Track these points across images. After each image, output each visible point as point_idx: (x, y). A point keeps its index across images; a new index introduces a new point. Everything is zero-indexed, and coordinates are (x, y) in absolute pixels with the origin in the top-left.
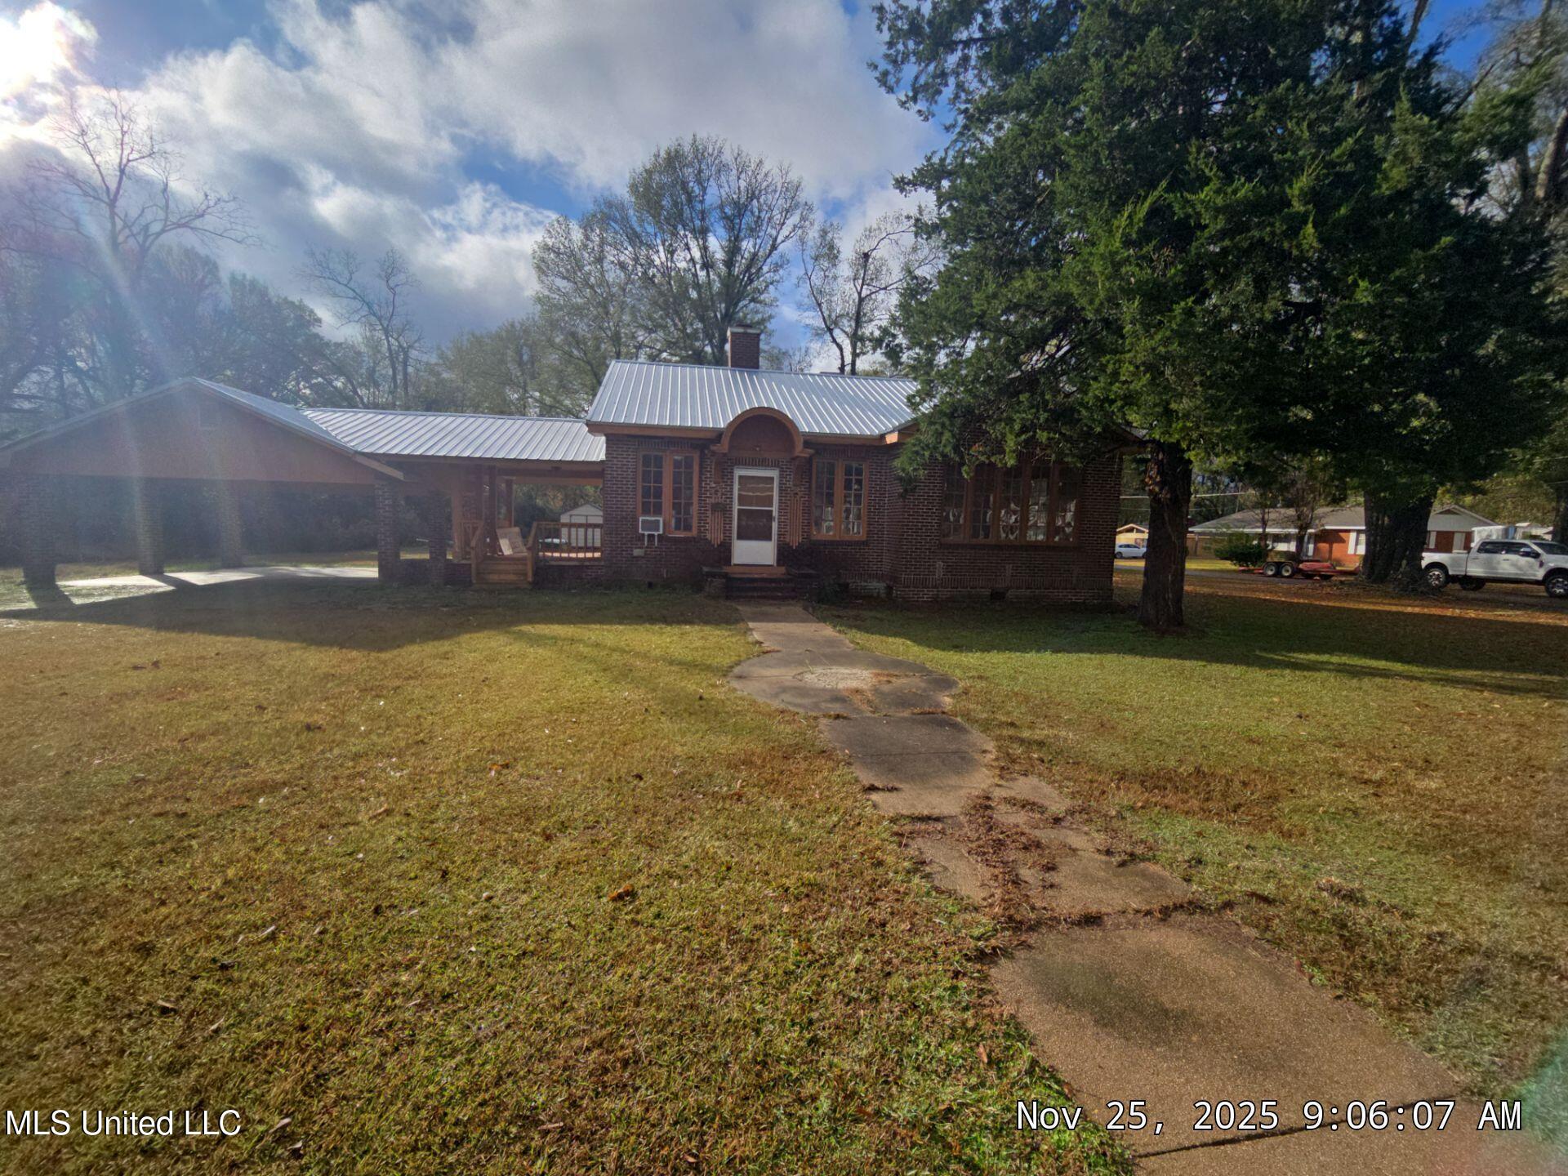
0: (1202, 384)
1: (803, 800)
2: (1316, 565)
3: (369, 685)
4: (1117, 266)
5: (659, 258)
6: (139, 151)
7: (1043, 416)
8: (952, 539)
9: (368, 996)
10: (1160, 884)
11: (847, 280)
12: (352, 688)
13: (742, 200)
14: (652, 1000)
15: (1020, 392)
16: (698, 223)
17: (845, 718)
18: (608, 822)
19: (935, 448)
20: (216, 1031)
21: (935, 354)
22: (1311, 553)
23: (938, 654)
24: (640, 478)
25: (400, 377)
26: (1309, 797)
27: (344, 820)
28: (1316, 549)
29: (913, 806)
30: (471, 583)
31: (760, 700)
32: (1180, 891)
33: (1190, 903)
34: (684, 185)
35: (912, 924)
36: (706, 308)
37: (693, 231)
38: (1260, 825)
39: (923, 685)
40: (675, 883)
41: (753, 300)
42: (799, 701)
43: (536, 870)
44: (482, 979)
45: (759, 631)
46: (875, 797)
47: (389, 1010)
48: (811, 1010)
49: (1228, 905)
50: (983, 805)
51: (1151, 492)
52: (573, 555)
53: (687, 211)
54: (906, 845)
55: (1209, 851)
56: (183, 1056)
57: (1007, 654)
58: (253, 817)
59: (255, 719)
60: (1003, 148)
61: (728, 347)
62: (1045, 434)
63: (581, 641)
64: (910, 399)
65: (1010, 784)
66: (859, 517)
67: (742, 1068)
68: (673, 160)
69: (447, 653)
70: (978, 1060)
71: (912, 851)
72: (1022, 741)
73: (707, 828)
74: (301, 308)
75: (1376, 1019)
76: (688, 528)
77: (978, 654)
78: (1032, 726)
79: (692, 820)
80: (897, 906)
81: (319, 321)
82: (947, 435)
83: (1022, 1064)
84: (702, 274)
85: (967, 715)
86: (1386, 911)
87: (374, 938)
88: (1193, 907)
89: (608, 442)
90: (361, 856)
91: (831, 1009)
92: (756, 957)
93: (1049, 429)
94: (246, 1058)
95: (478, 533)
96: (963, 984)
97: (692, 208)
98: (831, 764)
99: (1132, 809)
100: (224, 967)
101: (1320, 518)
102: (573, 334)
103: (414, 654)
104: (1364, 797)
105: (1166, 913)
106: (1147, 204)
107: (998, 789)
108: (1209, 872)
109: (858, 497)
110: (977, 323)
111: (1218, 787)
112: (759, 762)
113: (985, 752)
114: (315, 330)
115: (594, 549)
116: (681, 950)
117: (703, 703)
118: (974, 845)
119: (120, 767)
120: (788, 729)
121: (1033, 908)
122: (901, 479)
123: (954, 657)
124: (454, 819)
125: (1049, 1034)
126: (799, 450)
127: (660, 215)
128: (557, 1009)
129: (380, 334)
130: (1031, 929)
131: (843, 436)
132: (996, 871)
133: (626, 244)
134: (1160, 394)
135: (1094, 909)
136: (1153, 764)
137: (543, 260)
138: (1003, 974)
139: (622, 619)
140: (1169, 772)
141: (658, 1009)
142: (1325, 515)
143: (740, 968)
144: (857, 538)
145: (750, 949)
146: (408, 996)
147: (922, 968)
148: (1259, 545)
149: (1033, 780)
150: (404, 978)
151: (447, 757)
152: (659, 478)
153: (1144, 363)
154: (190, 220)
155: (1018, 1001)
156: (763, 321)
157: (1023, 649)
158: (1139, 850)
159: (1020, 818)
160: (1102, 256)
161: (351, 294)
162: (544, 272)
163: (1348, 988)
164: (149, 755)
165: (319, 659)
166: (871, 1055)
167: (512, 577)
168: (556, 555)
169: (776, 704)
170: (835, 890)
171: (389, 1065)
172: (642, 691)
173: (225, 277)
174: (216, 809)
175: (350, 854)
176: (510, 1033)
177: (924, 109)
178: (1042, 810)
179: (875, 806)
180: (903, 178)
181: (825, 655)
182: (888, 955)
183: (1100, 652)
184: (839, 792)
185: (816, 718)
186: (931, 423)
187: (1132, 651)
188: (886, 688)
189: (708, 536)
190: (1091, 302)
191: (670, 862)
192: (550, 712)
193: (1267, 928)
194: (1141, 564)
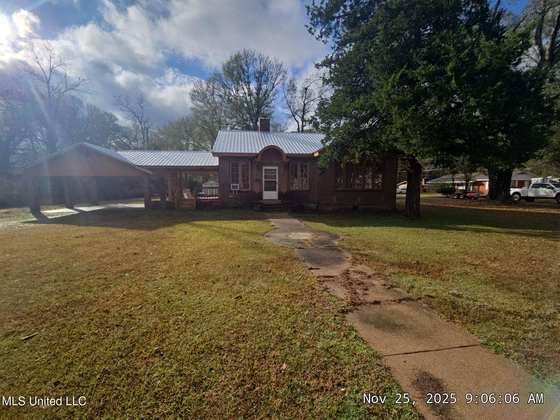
0: (420, 134)
1: (290, 272)
2: (473, 194)
3: (150, 241)
4: (389, 95)
5: (233, 93)
6: (57, 64)
7: (368, 146)
8: (339, 188)
9: (171, 322)
10: (400, 293)
11: (300, 98)
12: (145, 242)
13: (262, 71)
14: (249, 322)
15: (360, 138)
16: (246, 80)
17: (302, 248)
18: (231, 279)
19: (332, 157)
20: (133, 330)
21: (330, 125)
22: (471, 190)
23: (334, 228)
24: (231, 171)
25: (145, 138)
26: (453, 269)
27: (153, 279)
28: (473, 188)
29: (324, 273)
30: (175, 209)
31: (275, 243)
32: (405, 295)
33: (408, 298)
34: (241, 67)
35: (323, 304)
36: (250, 110)
37: (245, 83)
38: (435, 278)
39: (328, 238)
40: (253, 294)
41: (266, 106)
42: (287, 243)
43: (212, 291)
44: (201, 318)
45: (273, 222)
46: (312, 271)
47: (177, 325)
48: (294, 324)
49: (420, 298)
50: (346, 273)
51: (407, 170)
52: (209, 198)
53: (243, 76)
54: (322, 284)
55: (416, 284)
56: (126, 335)
57: (358, 228)
58: (126, 279)
59: (118, 251)
60: (351, 55)
61: (258, 123)
62: (369, 152)
63: (214, 226)
64: (322, 141)
65: (356, 267)
66: (306, 182)
67: (276, 337)
68: (237, 58)
69: (172, 231)
70: (341, 335)
71: (324, 285)
72: (360, 254)
73: (261, 280)
74: (110, 115)
75: (458, 326)
76: (248, 187)
77: (348, 228)
78: (364, 250)
79: (256, 278)
80: (319, 299)
81: (117, 119)
82: (336, 153)
83: (353, 336)
84: (248, 98)
85: (343, 247)
86: (469, 300)
87: (169, 308)
88: (409, 299)
89: (219, 159)
90: (160, 288)
91: (300, 324)
92: (278, 312)
93: (370, 150)
94: (143, 335)
95: (177, 191)
96: (337, 318)
97: (244, 74)
98: (298, 262)
99: (394, 273)
100: (130, 315)
101: (474, 177)
102: (205, 121)
103: (162, 231)
104: (471, 269)
105: (400, 301)
106: (400, 74)
107: (351, 268)
108: (415, 290)
109: (306, 175)
110: (344, 115)
111: (423, 267)
112: (276, 262)
113: (348, 258)
114: (116, 122)
115: (215, 196)
116: (256, 310)
117: (256, 244)
118: (343, 284)
119: (82, 266)
120: (284, 252)
121: (360, 300)
122: (320, 168)
123: (339, 229)
124: (185, 278)
125: (362, 330)
126: (285, 159)
127: (233, 78)
128: (223, 324)
129: (138, 123)
130: (359, 305)
131: (299, 154)
132: (349, 291)
133: (222, 88)
134: (406, 138)
135: (378, 300)
136: (403, 261)
137: (193, 95)
138: (349, 316)
139: (227, 219)
140: (408, 263)
141: (251, 324)
142: (476, 176)
143: (273, 315)
144: (306, 189)
145: (276, 310)
146: (182, 322)
147: (326, 314)
148: (451, 188)
149: (363, 266)
150: (180, 317)
151: (179, 261)
152: (237, 171)
153: (399, 128)
154: (75, 86)
155: (353, 323)
156: (270, 113)
157: (363, 225)
158: (394, 285)
159: (358, 276)
160: (384, 92)
161: (128, 110)
162: (194, 100)
163: (451, 319)
164: (90, 263)
165: (132, 234)
166: (311, 334)
167: (189, 206)
168: (203, 198)
169: (280, 245)
170: (300, 295)
171: (181, 336)
172: (236, 241)
173: (85, 105)
174: (115, 277)
175: (157, 288)
176: (211, 330)
177: (325, 40)
178: (365, 274)
179: (312, 273)
180: (318, 64)
181: (296, 229)
182: (316, 311)
183: (390, 226)
184: (301, 270)
185: (293, 249)
186: (330, 149)
187: (401, 226)
188: (316, 239)
189: (255, 190)
190: (382, 107)
191: (251, 289)
192: (208, 248)
193: (430, 304)
194: (405, 195)
